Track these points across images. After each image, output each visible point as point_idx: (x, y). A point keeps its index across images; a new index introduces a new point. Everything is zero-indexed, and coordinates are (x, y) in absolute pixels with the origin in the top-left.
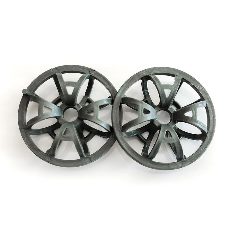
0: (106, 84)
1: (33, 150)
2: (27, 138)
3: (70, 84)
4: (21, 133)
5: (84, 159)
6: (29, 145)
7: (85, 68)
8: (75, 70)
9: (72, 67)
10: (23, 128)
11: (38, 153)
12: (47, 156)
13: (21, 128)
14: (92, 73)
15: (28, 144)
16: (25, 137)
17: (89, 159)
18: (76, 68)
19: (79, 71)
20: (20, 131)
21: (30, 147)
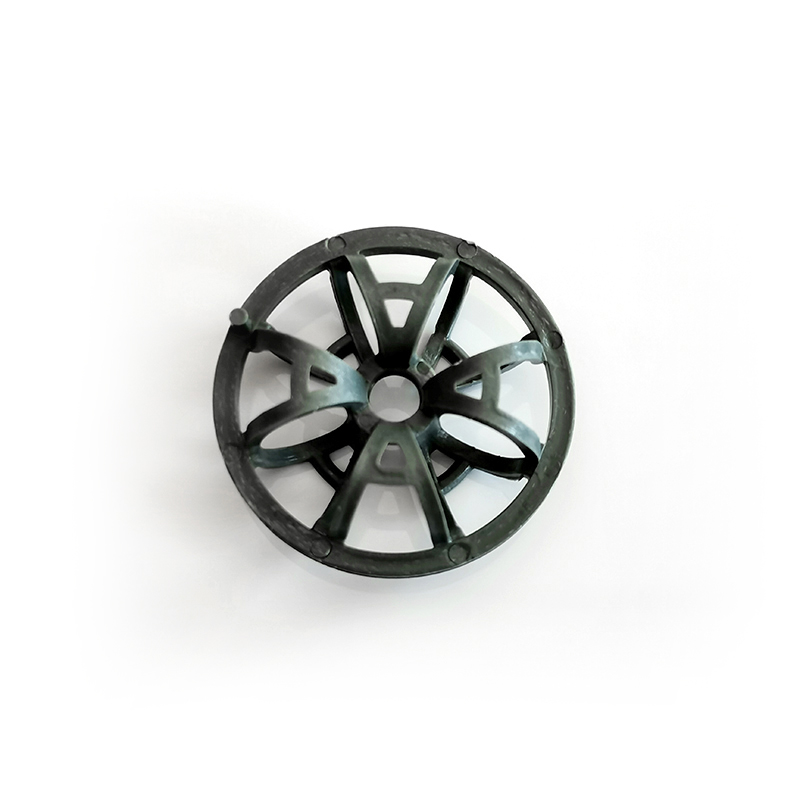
0: (514, 292)
1: (271, 520)
2: (246, 479)
3: (397, 290)
4: (227, 460)
5: (445, 551)
6: (254, 503)
7: (442, 237)
8: (406, 244)
9: (398, 235)
10: (233, 445)
11: (289, 529)
12: (318, 539)
13: (227, 444)
14: (467, 256)
15: (251, 501)
16: (241, 473)
17: (462, 549)
18: (409, 236)
19: (421, 247)
20: (223, 454)
21: (258, 508)
